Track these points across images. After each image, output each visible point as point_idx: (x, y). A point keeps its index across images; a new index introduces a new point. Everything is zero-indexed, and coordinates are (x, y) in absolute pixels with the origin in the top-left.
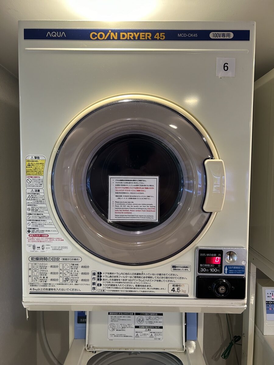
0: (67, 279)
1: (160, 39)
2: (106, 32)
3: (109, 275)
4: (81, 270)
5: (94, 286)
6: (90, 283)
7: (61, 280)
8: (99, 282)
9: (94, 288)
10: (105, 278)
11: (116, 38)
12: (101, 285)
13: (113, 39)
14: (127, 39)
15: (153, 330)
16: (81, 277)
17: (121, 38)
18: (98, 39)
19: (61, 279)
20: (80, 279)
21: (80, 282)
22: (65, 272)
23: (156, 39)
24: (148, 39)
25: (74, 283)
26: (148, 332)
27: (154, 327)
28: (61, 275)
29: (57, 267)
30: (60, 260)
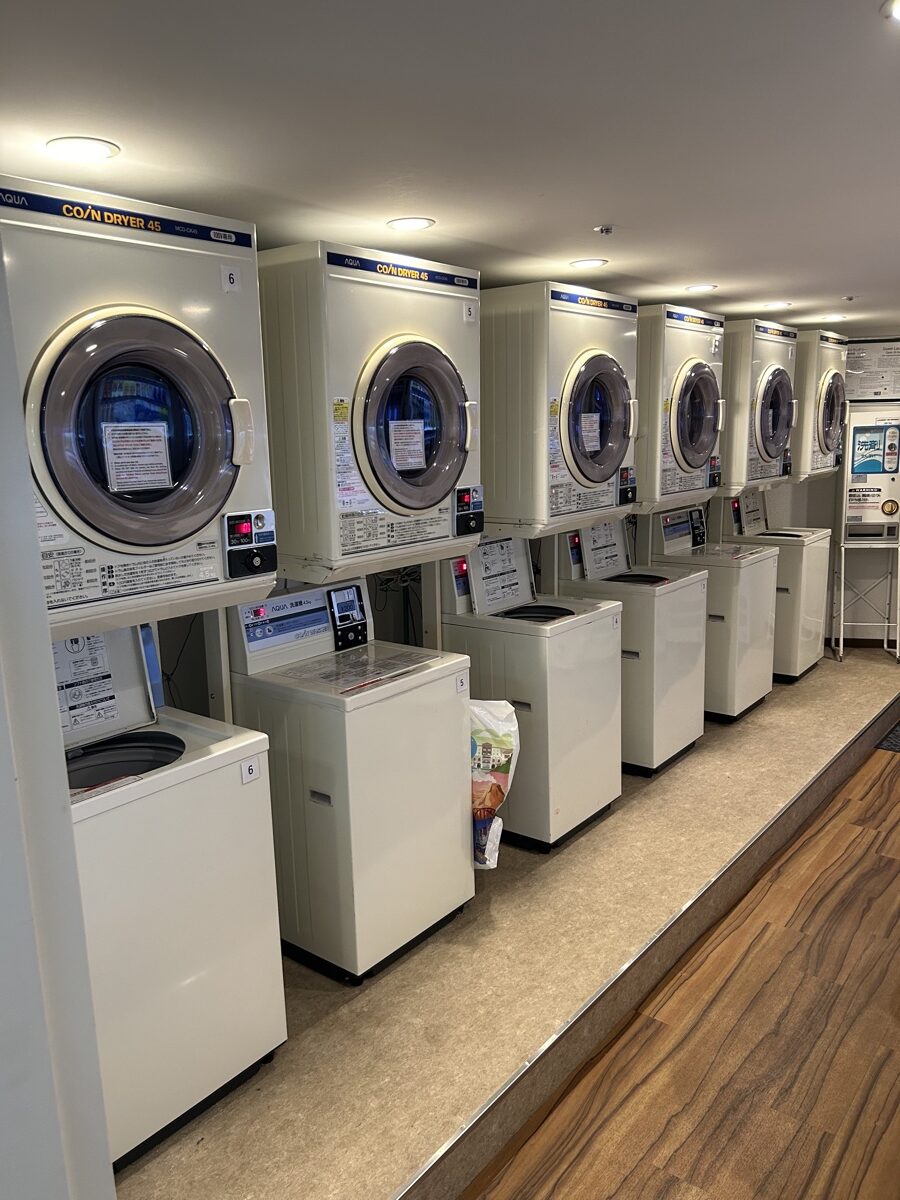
0: (67, 584)
1: (154, 231)
2: (84, 207)
3: (123, 569)
4: (85, 567)
5: (105, 587)
6: (99, 583)
7: (59, 587)
8: (111, 580)
9: (105, 590)
10: (118, 573)
11: (99, 219)
12: (114, 584)
13: (96, 220)
14: (113, 224)
15: (99, 706)
16: (86, 577)
17: (106, 220)
18: (74, 217)
19: (59, 584)
20: (85, 580)
21: (85, 585)
22: (62, 572)
23: (150, 230)
24: (140, 228)
25: (77, 587)
26: (93, 711)
27: (102, 700)
28: (58, 578)
29: (51, 566)
30: (55, 556)
